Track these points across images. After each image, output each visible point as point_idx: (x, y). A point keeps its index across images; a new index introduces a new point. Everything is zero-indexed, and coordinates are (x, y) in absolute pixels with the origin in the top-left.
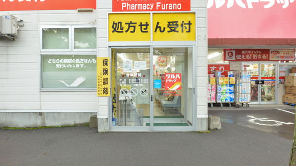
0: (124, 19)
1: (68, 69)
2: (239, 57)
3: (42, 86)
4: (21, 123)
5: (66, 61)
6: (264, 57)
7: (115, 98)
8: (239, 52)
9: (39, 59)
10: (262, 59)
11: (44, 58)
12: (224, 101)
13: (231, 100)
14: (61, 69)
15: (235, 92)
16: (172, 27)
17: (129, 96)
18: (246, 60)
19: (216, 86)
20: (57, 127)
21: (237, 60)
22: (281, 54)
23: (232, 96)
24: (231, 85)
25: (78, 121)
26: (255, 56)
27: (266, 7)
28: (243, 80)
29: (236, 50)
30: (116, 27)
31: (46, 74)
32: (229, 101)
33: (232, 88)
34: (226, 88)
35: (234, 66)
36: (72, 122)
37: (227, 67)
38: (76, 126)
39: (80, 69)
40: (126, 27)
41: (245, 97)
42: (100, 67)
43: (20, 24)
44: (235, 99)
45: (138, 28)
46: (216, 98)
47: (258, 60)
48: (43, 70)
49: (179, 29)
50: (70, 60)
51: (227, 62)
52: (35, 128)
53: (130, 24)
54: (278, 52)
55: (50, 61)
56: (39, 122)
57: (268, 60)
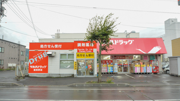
0: (80, 54)
1: (66, 64)
2: (115, 58)
3: (60, 67)
4: (55, 76)
5: (66, 62)
6: (124, 58)
7: (78, 70)
8: (115, 56)
9: (59, 61)
10: (123, 59)
11: (61, 61)
12: (110, 72)
13: (112, 71)
14: (65, 64)
15: (113, 69)
16: (90, 55)
17: (81, 70)
18: (118, 59)
19: (107, 67)
20: (63, 77)
21: (114, 59)
22: (129, 57)
23: (112, 70)
24: (112, 67)
25: (68, 76)
26: (120, 58)
27: (120, 44)
28: (115, 65)
29: (114, 56)
30: (78, 55)
31: (61, 65)
32: (111, 72)
33: (112, 68)
34: (110, 68)
35: (114, 61)
36: (67, 76)
37: (112, 61)
38: (68, 77)
39: (69, 64)
40: (80, 55)
41: (116, 71)
42: (75, 64)
43: (55, 53)
44: (113, 71)
45: (82, 56)
46: (107, 71)
47: (121, 59)
48: (60, 64)
49: (91, 56)
50: (67, 61)
51: (112, 60)
52: (58, 78)
53: (81, 55)
54: (128, 56)
55: (62, 62)
56: (59, 76)
57: (125, 59)
